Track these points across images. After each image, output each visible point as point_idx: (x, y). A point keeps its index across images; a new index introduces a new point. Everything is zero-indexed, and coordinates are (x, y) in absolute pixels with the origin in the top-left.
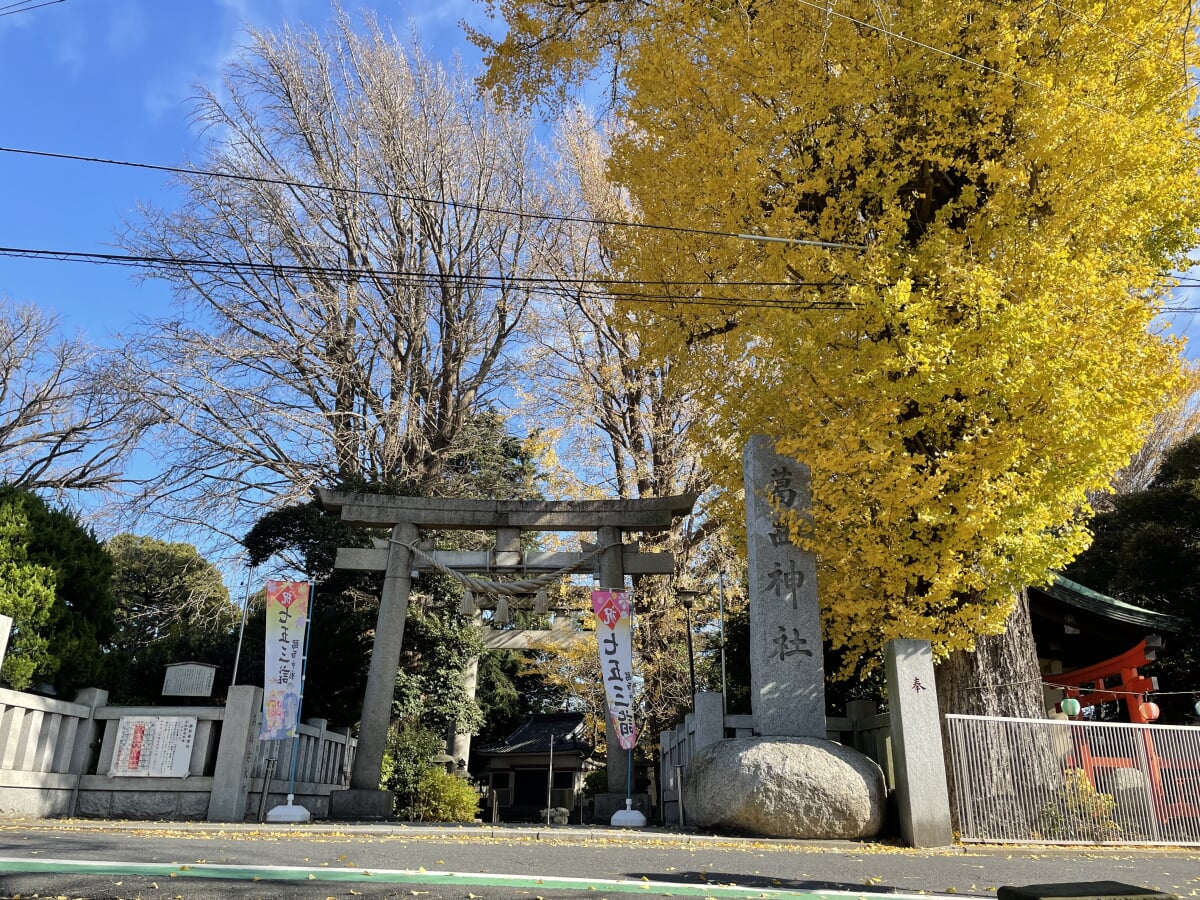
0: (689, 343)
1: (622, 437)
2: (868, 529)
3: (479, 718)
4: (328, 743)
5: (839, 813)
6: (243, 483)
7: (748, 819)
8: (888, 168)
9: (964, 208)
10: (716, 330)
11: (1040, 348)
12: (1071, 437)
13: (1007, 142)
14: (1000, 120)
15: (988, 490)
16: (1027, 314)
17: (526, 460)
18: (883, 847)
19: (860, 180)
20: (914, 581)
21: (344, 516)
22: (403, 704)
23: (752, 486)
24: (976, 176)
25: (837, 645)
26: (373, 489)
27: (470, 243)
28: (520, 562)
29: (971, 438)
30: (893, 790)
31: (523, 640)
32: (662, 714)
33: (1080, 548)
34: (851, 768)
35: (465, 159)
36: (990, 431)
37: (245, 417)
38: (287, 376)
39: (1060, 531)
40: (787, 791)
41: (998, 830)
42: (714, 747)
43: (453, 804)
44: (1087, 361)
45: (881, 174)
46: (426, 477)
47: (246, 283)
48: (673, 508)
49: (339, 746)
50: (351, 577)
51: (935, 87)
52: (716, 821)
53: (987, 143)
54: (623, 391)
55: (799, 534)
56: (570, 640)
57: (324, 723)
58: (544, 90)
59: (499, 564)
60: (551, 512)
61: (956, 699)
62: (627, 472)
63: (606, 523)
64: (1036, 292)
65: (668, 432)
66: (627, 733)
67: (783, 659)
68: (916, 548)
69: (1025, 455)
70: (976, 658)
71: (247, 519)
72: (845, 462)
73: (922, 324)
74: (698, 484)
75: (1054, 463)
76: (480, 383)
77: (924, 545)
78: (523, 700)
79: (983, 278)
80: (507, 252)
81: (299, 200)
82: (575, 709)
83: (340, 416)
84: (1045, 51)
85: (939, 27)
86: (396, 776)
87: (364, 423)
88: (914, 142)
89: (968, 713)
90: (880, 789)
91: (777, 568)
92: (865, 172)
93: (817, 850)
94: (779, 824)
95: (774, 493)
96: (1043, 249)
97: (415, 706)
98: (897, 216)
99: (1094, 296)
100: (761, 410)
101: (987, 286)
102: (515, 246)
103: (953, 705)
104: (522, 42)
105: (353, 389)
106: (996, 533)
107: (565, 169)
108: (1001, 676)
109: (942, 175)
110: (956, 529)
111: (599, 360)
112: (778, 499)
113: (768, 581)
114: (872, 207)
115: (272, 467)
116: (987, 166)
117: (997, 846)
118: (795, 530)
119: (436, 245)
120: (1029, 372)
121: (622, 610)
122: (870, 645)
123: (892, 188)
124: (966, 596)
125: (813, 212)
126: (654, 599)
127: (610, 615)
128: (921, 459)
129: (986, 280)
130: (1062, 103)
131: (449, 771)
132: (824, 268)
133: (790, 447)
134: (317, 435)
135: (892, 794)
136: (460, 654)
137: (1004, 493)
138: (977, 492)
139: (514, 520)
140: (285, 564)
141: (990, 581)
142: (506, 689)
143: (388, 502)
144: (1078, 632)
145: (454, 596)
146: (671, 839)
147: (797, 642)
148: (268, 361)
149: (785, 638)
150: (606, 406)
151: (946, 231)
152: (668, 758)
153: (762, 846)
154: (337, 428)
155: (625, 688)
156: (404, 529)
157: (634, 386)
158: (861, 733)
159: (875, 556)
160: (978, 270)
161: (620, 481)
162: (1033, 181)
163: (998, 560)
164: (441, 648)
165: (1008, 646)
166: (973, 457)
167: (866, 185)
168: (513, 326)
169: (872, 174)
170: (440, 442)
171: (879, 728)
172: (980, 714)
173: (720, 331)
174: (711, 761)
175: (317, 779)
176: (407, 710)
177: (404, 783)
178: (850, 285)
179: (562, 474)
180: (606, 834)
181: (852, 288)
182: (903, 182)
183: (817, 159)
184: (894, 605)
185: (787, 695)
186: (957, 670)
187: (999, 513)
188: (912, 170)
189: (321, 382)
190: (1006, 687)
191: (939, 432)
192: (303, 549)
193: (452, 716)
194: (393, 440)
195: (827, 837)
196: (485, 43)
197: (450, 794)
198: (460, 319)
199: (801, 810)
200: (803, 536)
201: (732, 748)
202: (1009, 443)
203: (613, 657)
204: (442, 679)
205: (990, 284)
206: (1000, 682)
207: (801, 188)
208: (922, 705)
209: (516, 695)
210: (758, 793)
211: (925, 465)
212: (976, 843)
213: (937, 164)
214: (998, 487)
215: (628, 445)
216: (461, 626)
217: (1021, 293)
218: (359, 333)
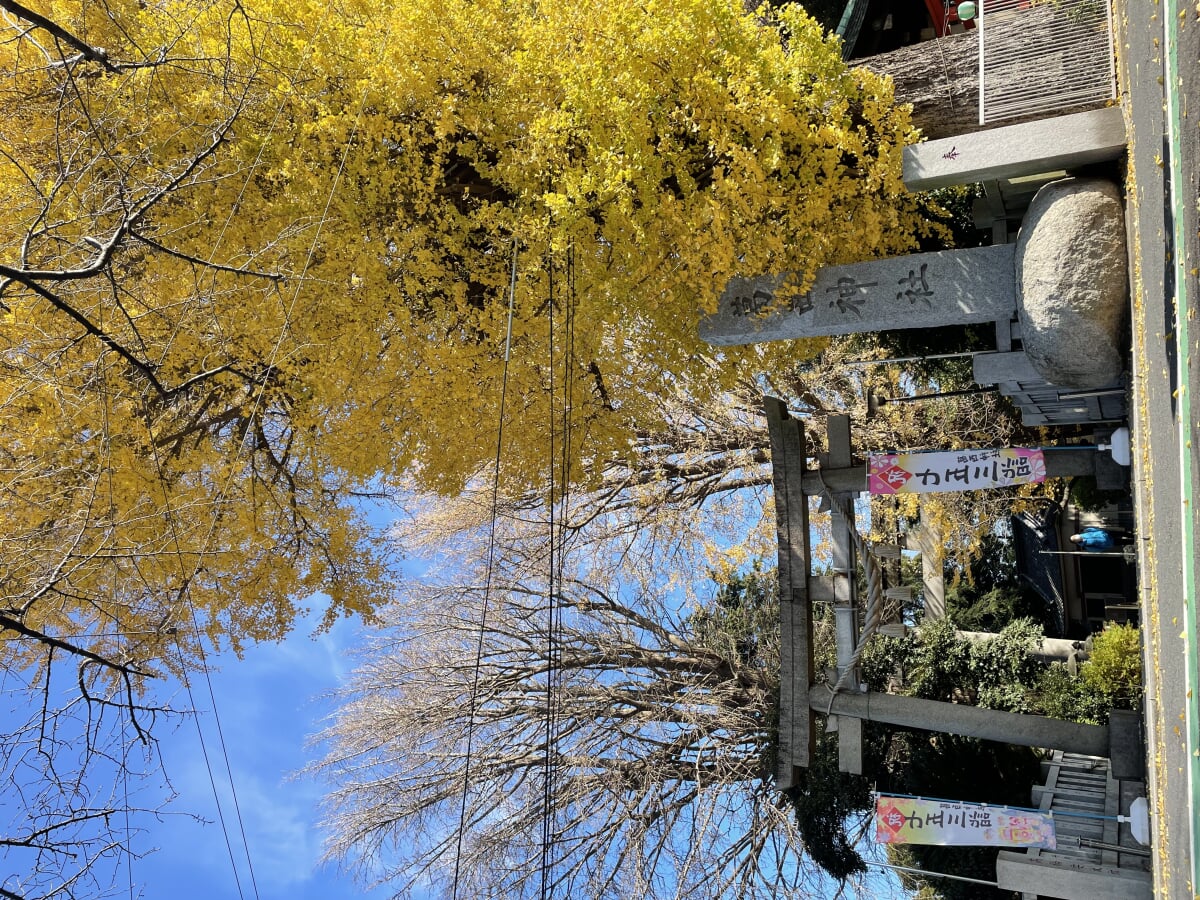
0: (612, 409)
1: (711, 482)
2: (790, 216)
3: (1023, 624)
4: (1060, 785)
5: (1095, 223)
6: (777, 883)
7: (1110, 317)
8: (443, 226)
9: (477, 151)
10: (598, 383)
11: (606, 68)
12: (691, 32)
13: (418, 118)
14: (398, 125)
15: (745, 104)
16: (575, 83)
17: (741, 584)
18: (1129, 176)
19: (454, 250)
20: (842, 168)
21: (804, 763)
22: (1012, 706)
23: (751, 335)
24: (449, 144)
25: (912, 242)
26: (775, 738)
27: (522, 639)
28: (845, 575)
29: (695, 125)
30: (1067, 172)
31: (933, 582)
32: (1006, 427)
33: (801, 12)
34: (1045, 215)
35: (442, 645)
36: (687, 107)
37: (707, 878)
38: (662, 833)
39: (785, 32)
40: (1075, 278)
41: (1102, 64)
42: (1033, 358)
43: (1124, 653)
44: (618, 24)
45: (448, 232)
46: (762, 686)
47: (569, 873)
48: (779, 418)
49: (1063, 772)
50: (872, 760)
51: (370, 186)
52: (1114, 350)
53: (419, 135)
54: (665, 482)
55: (799, 285)
56: (931, 530)
57: (1036, 788)
58: (376, 559)
59: (848, 598)
60: (789, 544)
61: (964, 118)
62: (746, 475)
63: (798, 487)
64: (554, 78)
65: (704, 434)
66: (1027, 467)
67: (932, 293)
68: (808, 169)
69: (709, 72)
70: (920, 103)
71: (816, 882)
72: (724, 244)
73: (587, 181)
74: (756, 402)
75: (717, 46)
76: (662, 629)
77: (804, 162)
78: (1002, 585)
79: (541, 126)
80: (531, 602)
81: (484, 816)
82: (1008, 529)
83: (701, 774)
84: (336, 90)
85: (316, 186)
86: (1096, 716)
87: (708, 749)
88: (418, 202)
89: (978, 106)
90: (1066, 184)
91: (835, 304)
92: (446, 247)
93: (1138, 242)
94: (1113, 284)
95: (757, 313)
96: (514, 76)
97: (1014, 693)
98: (486, 213)
99: (557, 25)
100: (675, 332)
101: (549, 122)
102: (525, 594)
103: (971, 121)
104: (330, 579)
105: (674, 762)
106: (789, 93)
107: (451, 546)
108: (938, 76)
109: (448, 175)
110: (786, 132)
111: (634, 508)
112: (764, 308)
113: (849, 313)
114: (478, 240)
115: (759, 850)
116: (440, 134)
117: (1118, 63)
118: (795, 289)
119: (525, 674)
120: (628, 76)
121: (889, 464)
122: (911, 209)
123: (461, 220)
124: (856, 118)
125: (485, 294)
126: (881, 443)
127: (895, 477)
128: (717, 171)
129: (543, 124)
130: (382, 69)
131: (1087, 658)
132: (534, 279)
133: (710, 299)
134: (722, 800)
135: (1070, 172)
136: (952, 645)
137: (748, 88)
138: (748, 114)
139: (800, 583)
140: (863, 839)
141: (839, 96)
142: (991, 601)
143: (786, 716)
144: (890, 16)
145: (887, 652)
146: (1138, 396)
147: (912, 280)
148: (647, 853)
149: (908, 293)
150: (681, 499)
151: (499, 166)
152: (1053, 416)
153: (1139, 300)
154: (714, 778)
155: (977, 464)
156: (815, 699)
157: (658, 471)
158: (1007, 212)
159: (818, 208)
160: (535, 131)
161: (756, 483)
162: (453, 91)
163: (816, 90)
164: (947, 665)
165: (905, 73)
166: (713, 121)
167: (459, 245)
168: (604, 596)
169: (448, 240)
170: (724, 670)
171: (1001, 193)
172: (977, 93)
173: (599, 379)
174: (1048, 359)
175: (1102, 796)
176: (1020, 702)
177: (1103, 707)
178: (551, 250)
179: (752, 542)
180: (1138, 465)
181: (554, 249)
182: (454, 210)
183: (436, 294)
184: (867, 188)
185: (970, 287)
186: (933, 120)
187: (767, 91)
188: (444, 202)
189: (667, 796)
190: (948, 71)
191: (690, 156)
192: (844, 814)
193: (1022, 653)
194: (724, 720)
195: (1123, 233)
196: (331, 615)
197: (1112, 656)
198: (598, 650)
199: (1096, 262)
200: (801, 281)
201: (1033, 339)
202: (699, 89)
203: (942, 477)
204: (981, 664)
205: (546, 120)
206: (943, 77)
207: (463, 308)
208: (972, 148)
209: (997, 591)
210: (1080, 308)
211: (724, 167)
212: (1117, 83)
213: (439, 180)
214: (745, 97)
215: (718, 476)
216: (920, 644)
217: (555, 92)
218: (614, 754)
